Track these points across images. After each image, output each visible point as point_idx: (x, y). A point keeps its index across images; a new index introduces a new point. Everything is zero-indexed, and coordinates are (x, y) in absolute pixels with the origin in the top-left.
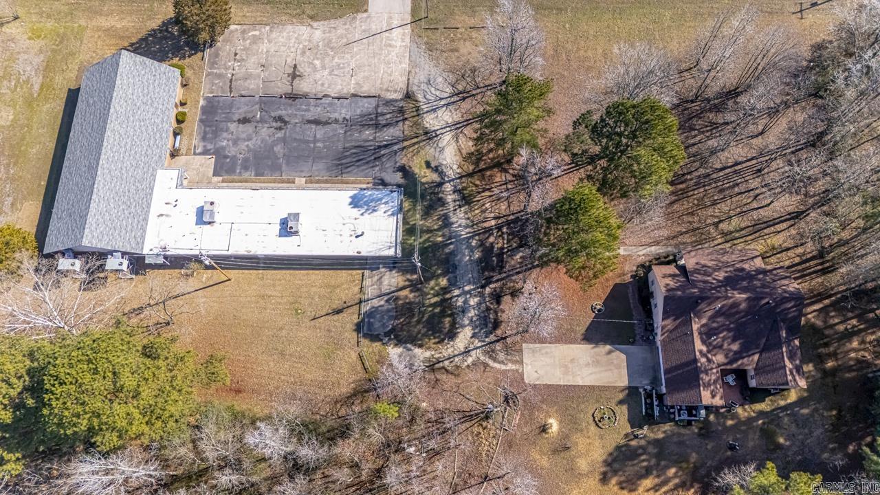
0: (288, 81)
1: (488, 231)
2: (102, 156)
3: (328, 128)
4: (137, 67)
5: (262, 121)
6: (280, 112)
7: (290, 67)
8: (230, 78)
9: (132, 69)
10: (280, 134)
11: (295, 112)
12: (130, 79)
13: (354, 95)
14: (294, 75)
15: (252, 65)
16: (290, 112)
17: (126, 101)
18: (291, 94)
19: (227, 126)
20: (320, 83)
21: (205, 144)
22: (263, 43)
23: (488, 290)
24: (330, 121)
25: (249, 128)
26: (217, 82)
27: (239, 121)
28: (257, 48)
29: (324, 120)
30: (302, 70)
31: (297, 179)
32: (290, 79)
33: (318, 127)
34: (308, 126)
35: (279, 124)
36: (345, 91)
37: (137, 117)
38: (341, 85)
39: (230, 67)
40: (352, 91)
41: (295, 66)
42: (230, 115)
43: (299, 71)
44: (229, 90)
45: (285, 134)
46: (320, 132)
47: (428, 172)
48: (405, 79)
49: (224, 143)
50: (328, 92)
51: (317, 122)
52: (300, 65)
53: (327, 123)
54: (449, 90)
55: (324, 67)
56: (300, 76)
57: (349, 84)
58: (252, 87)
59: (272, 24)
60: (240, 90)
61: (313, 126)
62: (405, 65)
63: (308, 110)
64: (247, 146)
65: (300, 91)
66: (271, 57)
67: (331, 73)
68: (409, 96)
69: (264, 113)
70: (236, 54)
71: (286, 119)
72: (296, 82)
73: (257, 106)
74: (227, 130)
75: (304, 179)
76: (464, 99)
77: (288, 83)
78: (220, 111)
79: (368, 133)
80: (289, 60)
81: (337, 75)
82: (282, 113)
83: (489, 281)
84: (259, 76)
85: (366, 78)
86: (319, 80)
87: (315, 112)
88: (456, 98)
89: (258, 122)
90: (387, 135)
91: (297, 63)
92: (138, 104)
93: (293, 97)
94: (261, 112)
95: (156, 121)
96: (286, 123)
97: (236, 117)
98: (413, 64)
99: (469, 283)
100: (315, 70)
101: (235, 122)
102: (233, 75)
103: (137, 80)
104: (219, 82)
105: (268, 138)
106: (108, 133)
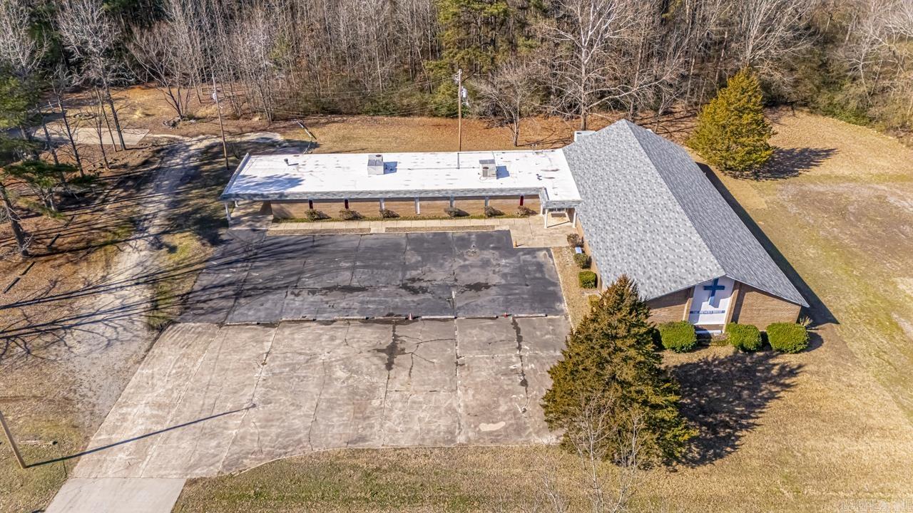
0: (402, 342)
3: (329, 281)
4: (683, 270)
5: (448, 288)
6: (416, 298)
7: (398, 365)
8: (522, 343)
9: (689, 264)
10: (414, 273)
11: (388, 299)
12: (682, 250)
14: (391, 353)
15: (484, 367)
16: (397, 300)
17: (667, 227)
18: (397, 323)
19: (506, 280)
20: (338, 342)
21: (534, 260)
22: (466, 406)
24: (324, 291)
25: (465, 278)
26: (547, 336)
27: (487, 286)
28: (478, 397)
29: (334, 292)
30: (376, 360)
31: (384, 232)
32: (400, 346)
33: (346, 284)
34: (366, 284)
35: (416, 285)
36: (287, 332)
37: (640, 223)
38: (293, 339)
39: (530, 361)
40: (273, 331)
41: (389, 366)
42: (505, 293)
43: (382, 358)
44: (519, 326)
45: (404, 275)
46: (344, 278)
47: (176, 242)
49: (503, 262)
50: (322, 329)
51: (349, 289)
52: (378, 368)
53: (330, 289)
55: (327, 366)
56: (379, 351)
57: (278, 342)
58: (474, 332)
59: (450, 450)
60: (498, 325)
61: (355, 284)
63: (362, 303)
64: (465, 260)
65: (378, 328)
66: (445, 381)
67: (314, 356)
68: (162, 326)
69: (446, 296)
70: (524, 383)
71: (404, 291)
72: (387, 341)
73: (458, 305)
74: (504, 276)
75: (372, 232)
77: (404, 338)
78: (526, 296)
80: (404, 375)
81: (300, 354)
82: (410, 298)
84: (463, 347)
85: (236, 350)
86: (339, 345)
89: (454, 286)
91: (386, 372)
92: (649, 235)
93: (393, 319)
94: (451, 298)
95: (612, 236)
96: (405, 287)
97: (493, 291)
98: (122, 375)
100: (346, 363)
101: (495, 285)
102: (519, 348)
103: (671, 257)
104: (542, 336)
105: (433, 269)
106: (665, 188)
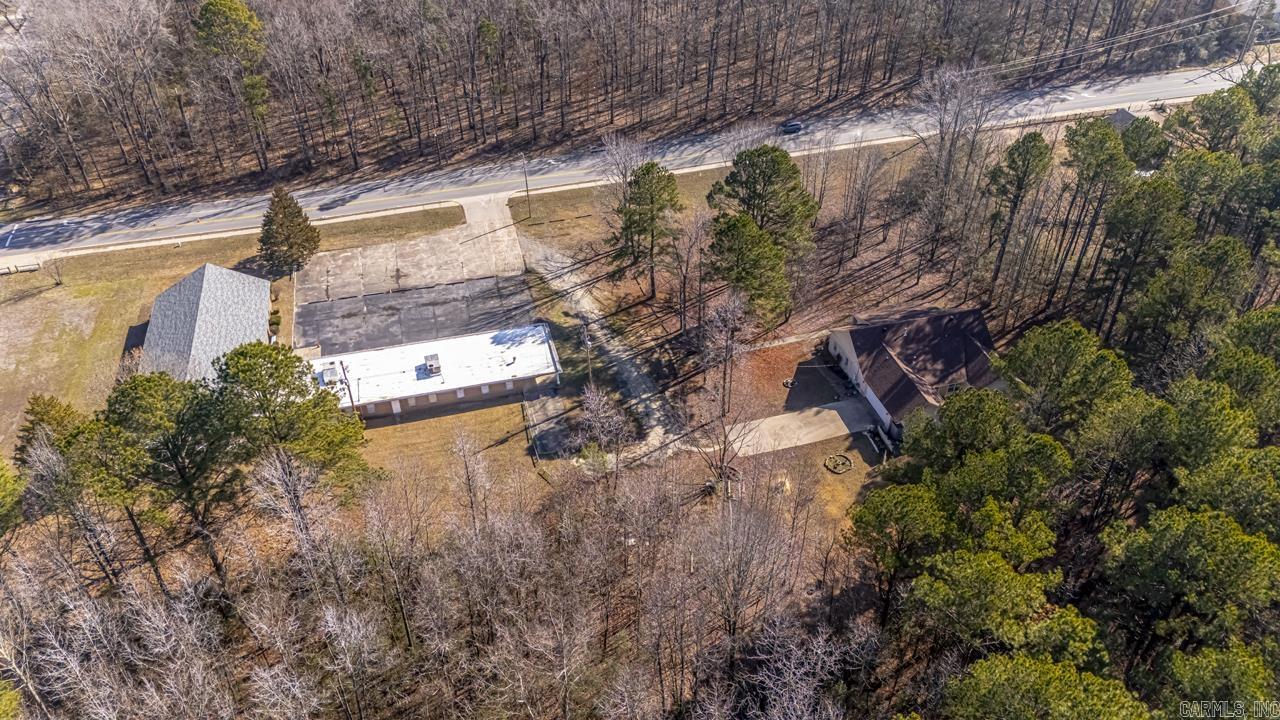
0: (393, 281)
1: (651, 350)
2: (195, 340)
3: (449, 307)
4: (224, 276)
5: (370, 312)
6: (389, 304)
7: (393, 271)
8: (326, 288)
9: (220, 277)
10: (393, 319)
11: (406, 301)
12: (218, 285)
13: (468, 280)
14: (398, 275)
15: (348, 276)
16: (401, 301)
17: (216, 300)
18: (398, 289)
19: (330, 322)
20: (429, 277)
21: (308, 339)
22: (357, 260)
23: (667, 394)
24: (448, 301)
25: (358, 320)
26: (310, 293)
27: (343, 317)
28: (352, 264)
29: (441, 301)
30: (406, 272)
32: (394, 279)
33: (436, 307)
34: (424, 308)
35: (390, 312)
36: (458, 278)
37: (229, 313)
38: (453, 275)
39: (323, 281)
40: (466, 277)
41: (398, 270)
42: (331, 314)
43: (403, 273)
44: (325, 296)
45: (399, 317)
46: (439, 310)
47: (568, 319)
48: (521, 260)
49: (330, 335)
50: (440, 281)
51: (434, 304)
52: (403, 269)
53: (445, 302)
54: (569, 261)
56: (405, 276)
57: (461, 273)
58: (352, 290)
59: (365, 247)
60: (339, 295)
61: (431, 308)
62: (518, 251)
63: (421, 297)
64: (358, 333)
65: (408, 286)
66: (368, 268)
67: (439, 269)
68: (528, 271)
69: (371, 307)
70: (328, 271)
71: (398, 307)
72: (402, 281)
73: (362, 303)
74: (331, 325)
76: (587, 264)
77: (393, 283)
78: (319, 313)
79: (493, 303)
80: (389, 267)
81: (446, 269)
82: (393, 303)
83: (665, 388)
84: (358, 282)
85: (479, 266)
86: (427, 276)
87: (427, 297)
88: (578, 265)
89: (365, 314)
90: (515, 301)
91: (399, 268)
92: (229, 303)
93: (402, 291)
94: (367, 307)
96: (398, 310)
97: (339, 314)
98: (526, 250)
99: (645, 392)
100: (420, 269)
101: (338, 318)
102: (328, 286)
103: (225, 285)
104: (314, 293)
105: (380, 323)
106: (199, 323)
